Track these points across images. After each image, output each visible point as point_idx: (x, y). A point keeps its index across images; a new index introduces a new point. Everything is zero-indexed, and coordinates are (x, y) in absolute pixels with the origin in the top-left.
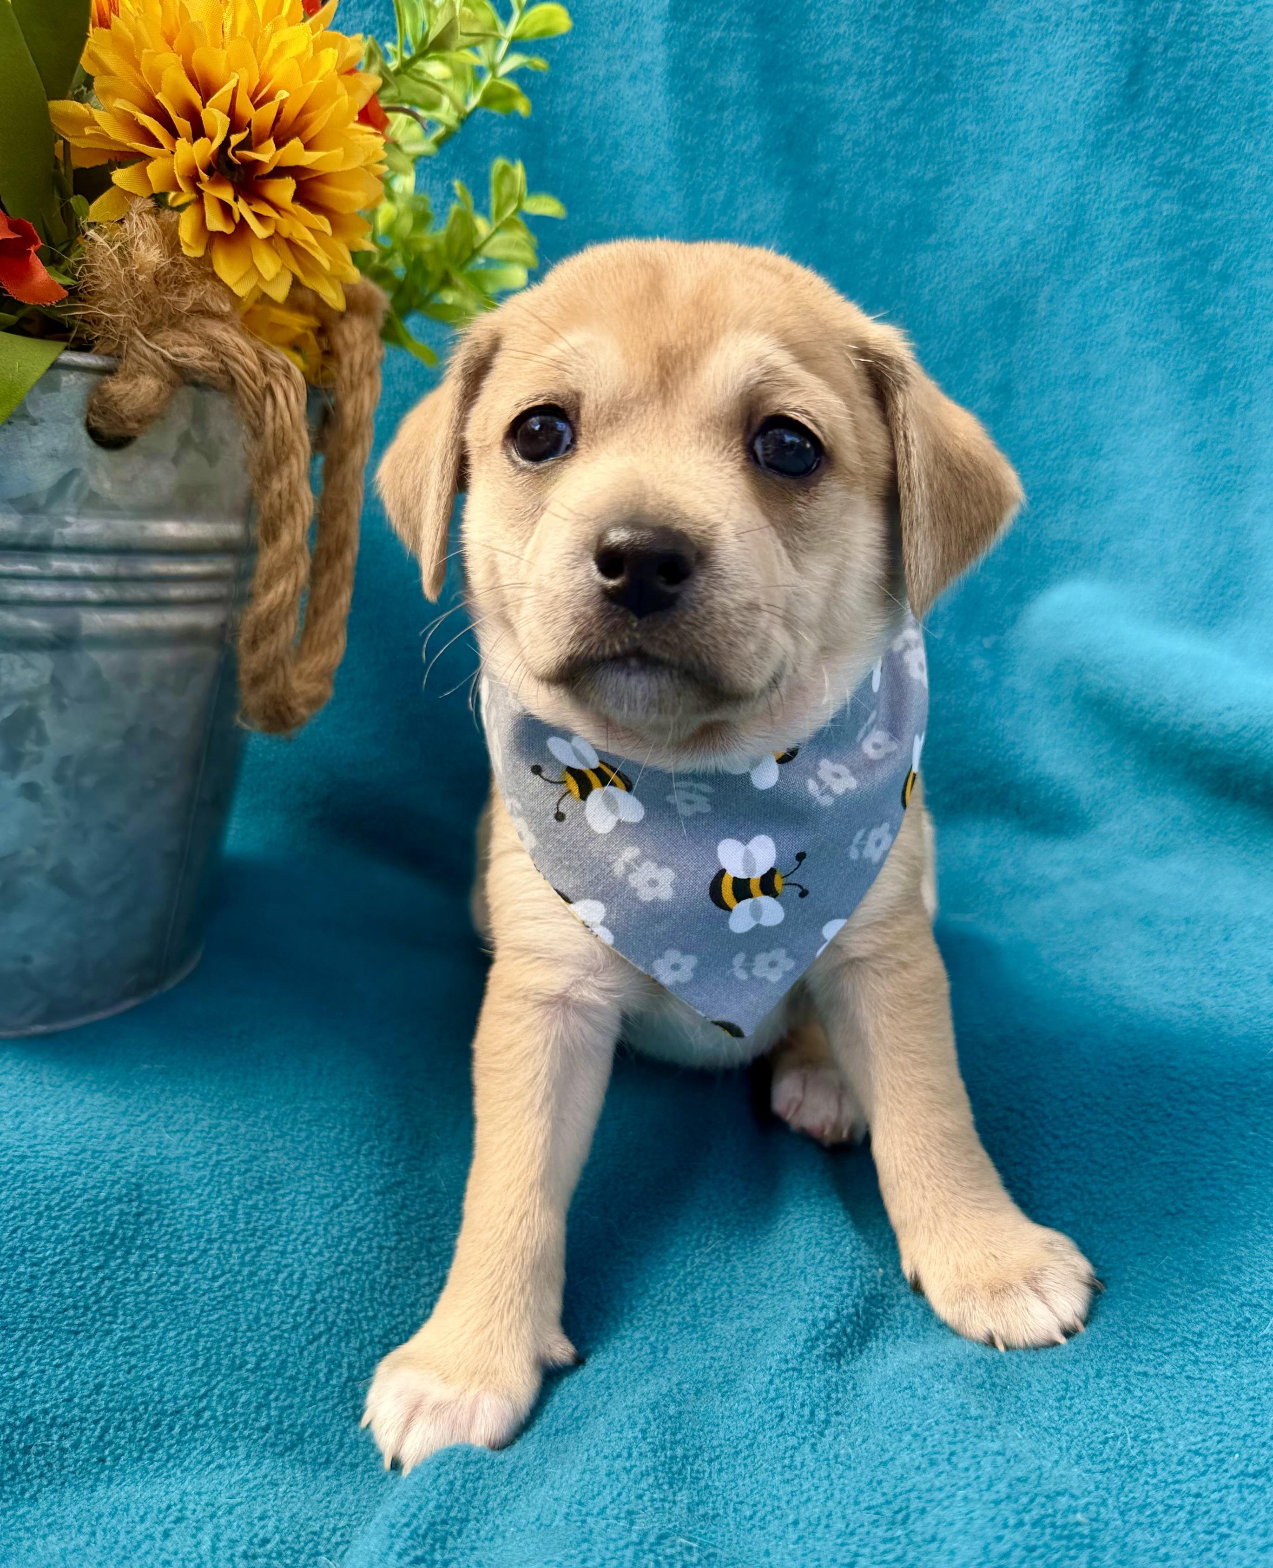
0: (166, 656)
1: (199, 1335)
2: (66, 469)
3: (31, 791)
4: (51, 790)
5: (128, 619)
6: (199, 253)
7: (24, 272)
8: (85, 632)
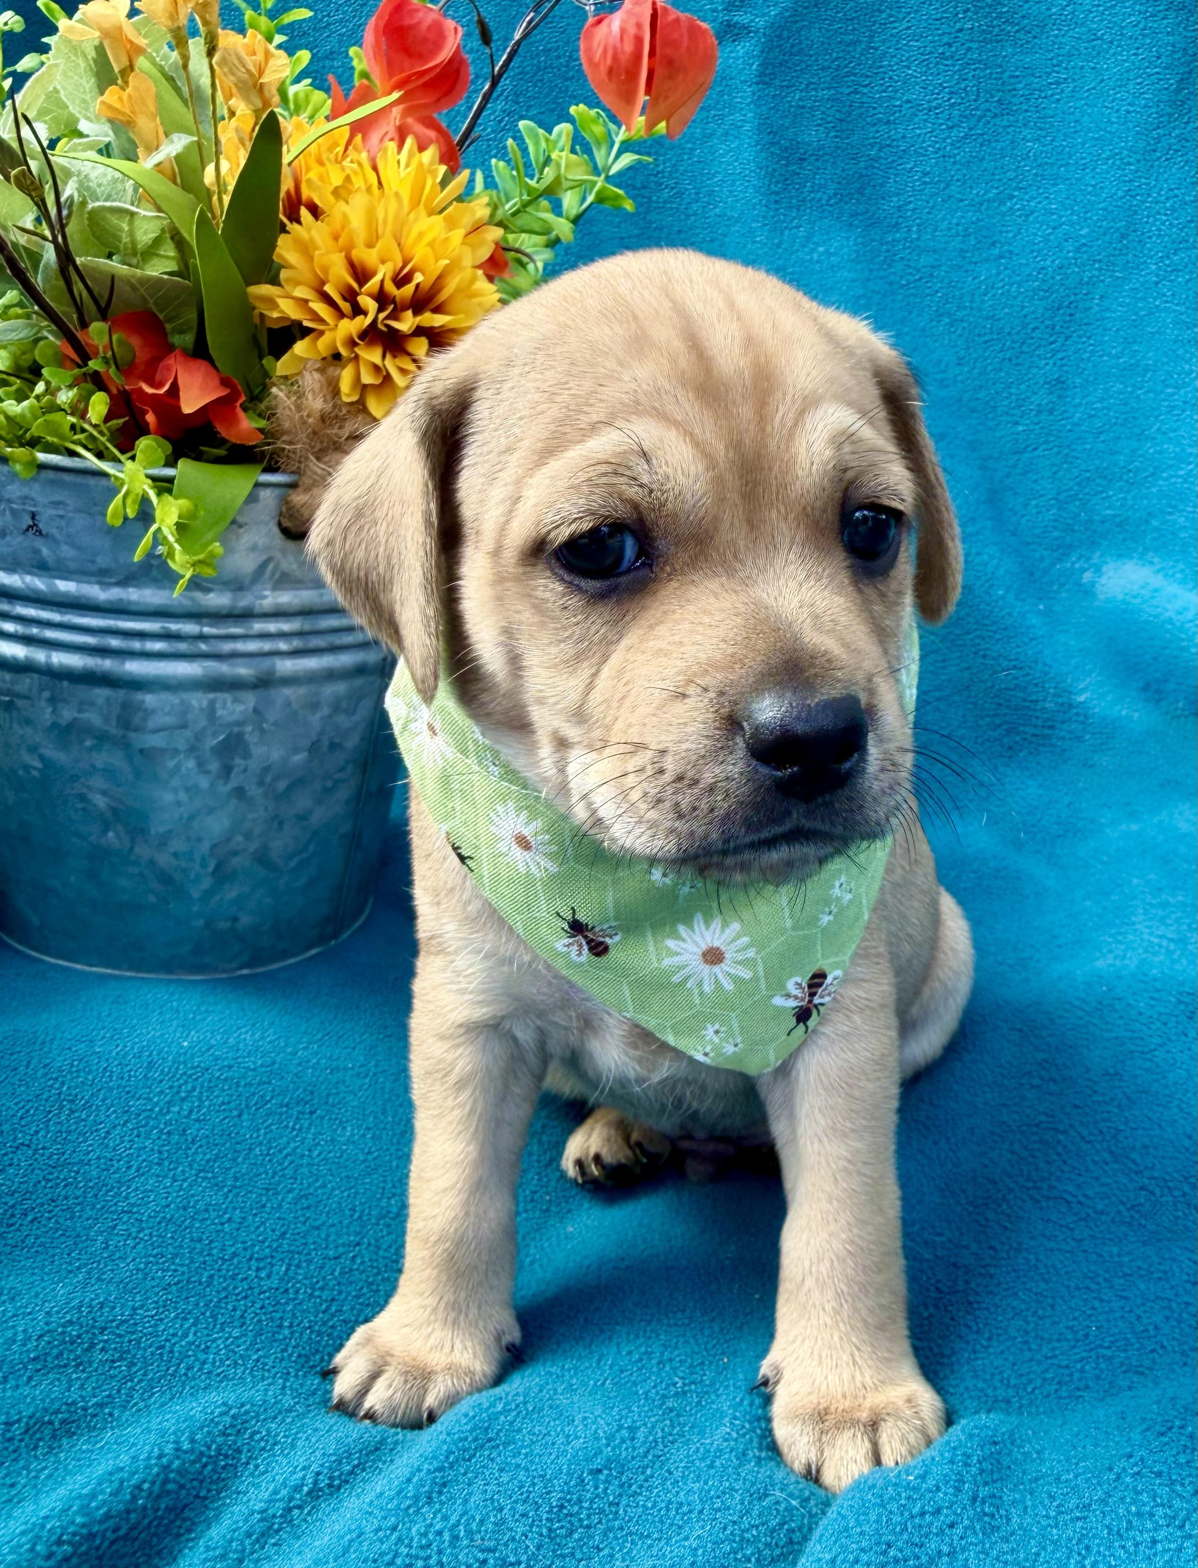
0: (340, 688)
1: (357, 1193)
2: (264, 558)
3: (240, 793)
4: (254, 791)
5: (312, 663)
6: (355, 398)
7: (232, 420)
8: (278, 675)
